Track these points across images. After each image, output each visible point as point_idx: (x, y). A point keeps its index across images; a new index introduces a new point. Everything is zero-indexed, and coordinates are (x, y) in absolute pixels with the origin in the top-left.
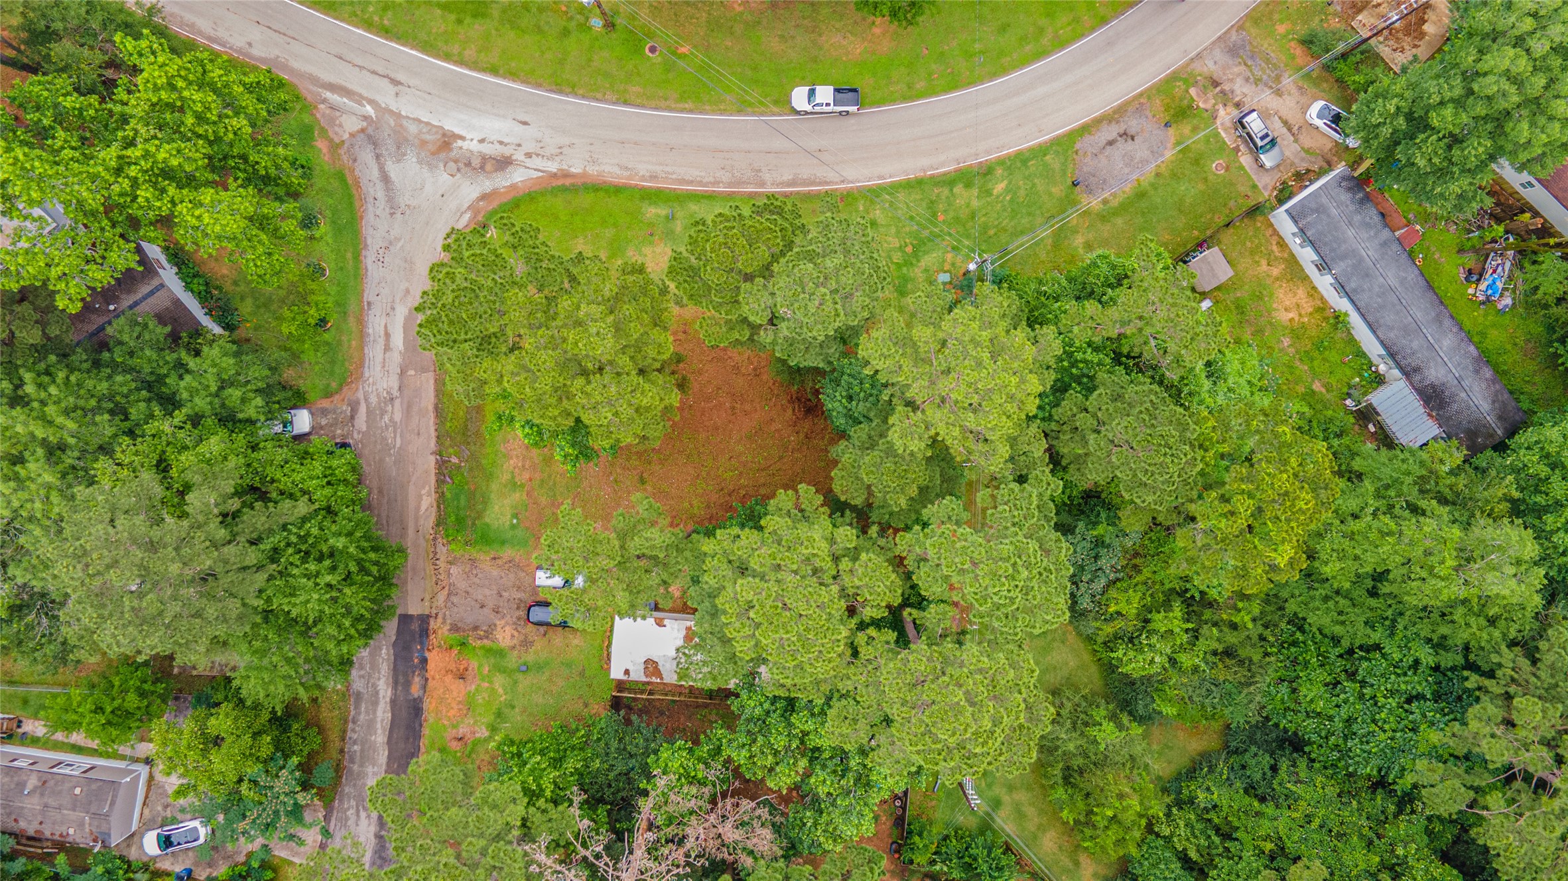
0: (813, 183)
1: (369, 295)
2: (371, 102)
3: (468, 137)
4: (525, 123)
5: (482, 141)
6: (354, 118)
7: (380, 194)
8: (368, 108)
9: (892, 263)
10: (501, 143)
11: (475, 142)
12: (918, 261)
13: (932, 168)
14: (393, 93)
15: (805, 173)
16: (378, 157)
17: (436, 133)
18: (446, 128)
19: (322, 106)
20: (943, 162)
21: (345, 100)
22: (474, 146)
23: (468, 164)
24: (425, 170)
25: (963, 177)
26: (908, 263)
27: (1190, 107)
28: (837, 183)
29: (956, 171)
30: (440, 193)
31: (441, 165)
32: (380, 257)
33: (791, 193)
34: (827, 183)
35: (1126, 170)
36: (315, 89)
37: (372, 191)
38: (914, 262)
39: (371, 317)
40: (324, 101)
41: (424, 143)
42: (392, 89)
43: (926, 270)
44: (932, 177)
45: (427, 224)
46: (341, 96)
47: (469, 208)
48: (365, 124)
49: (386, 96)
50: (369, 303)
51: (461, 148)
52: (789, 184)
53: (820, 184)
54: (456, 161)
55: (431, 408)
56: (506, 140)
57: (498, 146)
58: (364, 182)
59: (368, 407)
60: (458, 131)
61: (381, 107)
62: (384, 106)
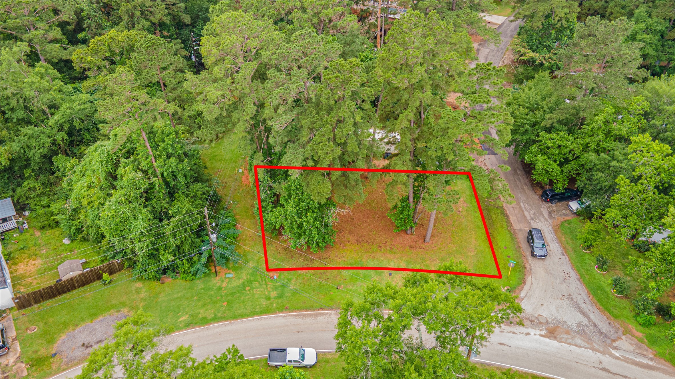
0: (304, 315)
1: (565, 259)
2: (617, 358)
3: (538, 337)
4: (502, 344)
5: (528, 334)
6: (624, 348)
7: (583, 306)
8: (617, 355)
9: (259, 282)
10: (514, 333)
11: (532, 334)
12: (243, 283)
13: (225, 325)
14: (604, 363)
15: (309, 320)
16: (595, 325)
17: (561, 339)
18: (555, 342)
19: (652, 356)
20: (216, 328)
21: (637, 360)
22: (532, 331)
23: (532, 321)
24: (559, 318)
25: (205, 321)
26: (250, 282)
27: (32, 366)
28: (289, 316)
29: (210, 324)
30: (544, 306)
31: (550, 321)
32: (567, 276)
33: (319, 310)
34: (295, 315)
35: (97, 327)
36: (663, 367)
37: (589, 307)
38: (246, 282)
39: (559, 249)
40: (651, 359)
41: (567, 332)
42: (604, 365)
43: (239, 278)
44: (225, 321)
45: (546, 291)
46: (642, 362)
47: (523, 299)
48: (614, 344)
49: (607, 361)
50: (564, 255)
51: (540, 330)
52: (320, 314)
53: (300, 315)
54: (541, 323)
55: (510, 217)
56: (511, 334)
57: (516, 331)
58: (597, 312)
59: (544, 216)
60: (547, 340)
61: (609, 355)
62: (607, 356)
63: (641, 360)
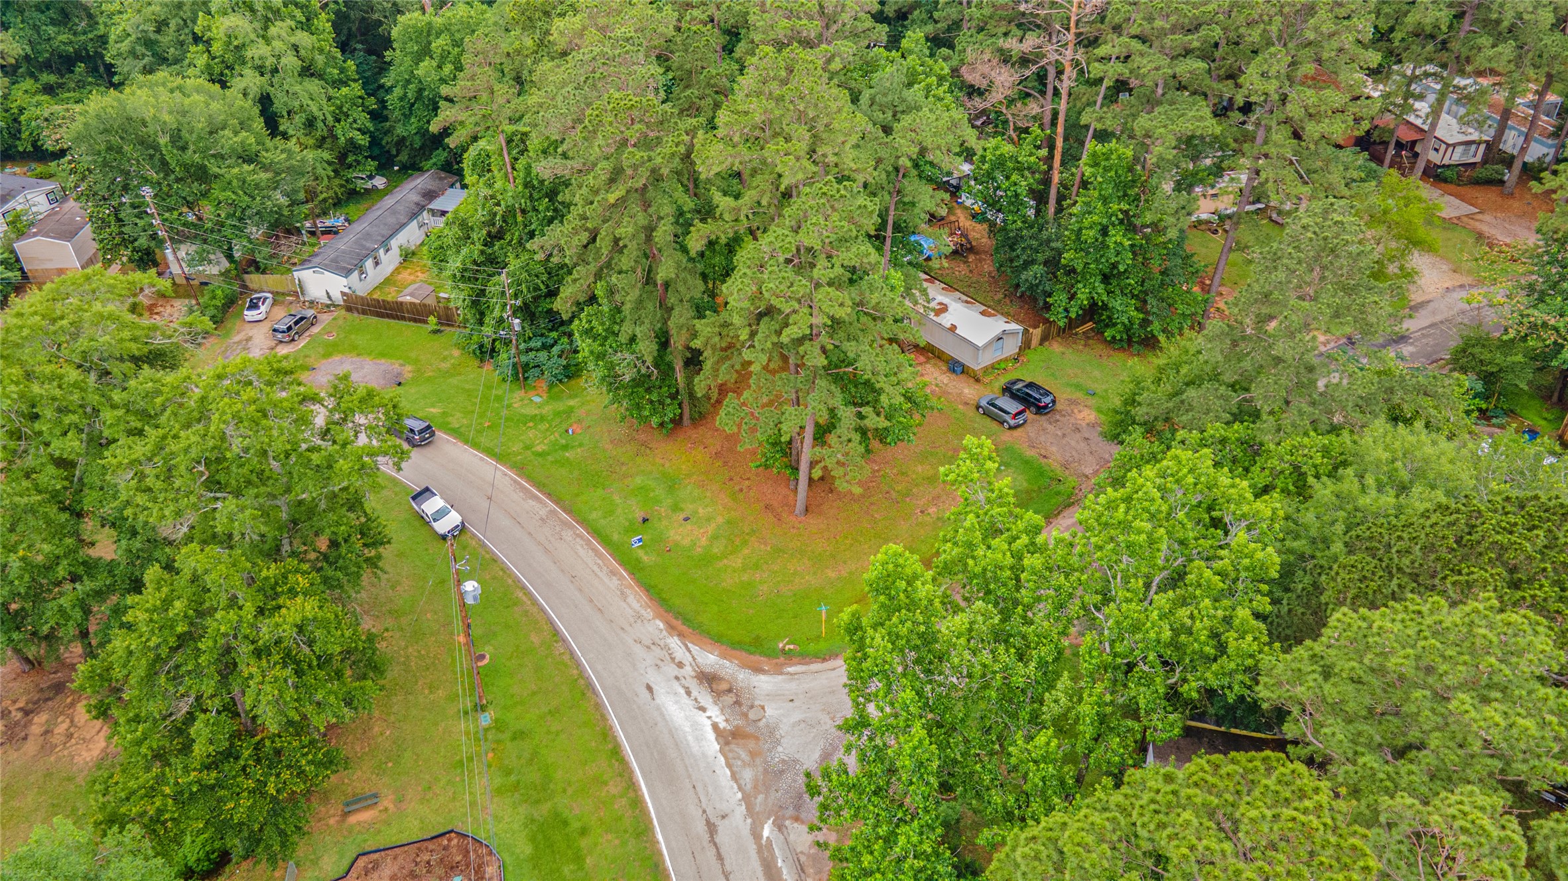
2: (756, 835)
3: (709, 722)
4: (649, 688)
5: (702, 709)
6: (792, 839)
8: (766, 833)
10: (688, 693)
11: (708, 714)
12: (536, 415)
14: (726, 822)
17: (731, 751)
18: (717, 747)
21: (780, 863)
22: (714, 712)
23: (738, 704)
24: (780, 733)
26: (543, 419)
30: (790, 705)
31: (762, 723)
34: (515, 482)
38: (539, 416)
41: (754, 755)
42: (723, 826)
43: (540, 408)
47: (781, 674)
48: (788, 825)
49: (738, 821)
51: (726, 721)
53: (520, 485)
54: (745, 715)
56: (682, 691)
57: (695, 693)
60: (711, 736)
61: (754, 822)
62: (749, 821)
63: (785, 872)
